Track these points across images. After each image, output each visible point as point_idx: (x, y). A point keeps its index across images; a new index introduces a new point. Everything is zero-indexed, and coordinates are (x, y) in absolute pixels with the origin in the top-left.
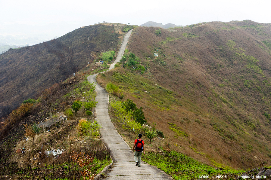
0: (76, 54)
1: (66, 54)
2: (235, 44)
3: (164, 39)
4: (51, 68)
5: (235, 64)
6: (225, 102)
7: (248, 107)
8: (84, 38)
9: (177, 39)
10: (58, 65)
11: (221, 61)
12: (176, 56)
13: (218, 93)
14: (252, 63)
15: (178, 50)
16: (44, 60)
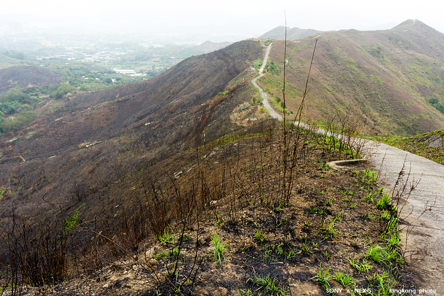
0: (237, 61)
1: (230, 60)
2: (341, 49)
3: (292, 49)
4: (221, 70)
5: (339, 65)
6: (329, 91)
7: (345, 94)
8: (241, 50)
9: (301, 48)
10: (226, 68)
11: (329, 63)
12: (300, 61)
13: (326, 85)
14: (350, 63)
15: (301, 56)
16: (216, 65)
